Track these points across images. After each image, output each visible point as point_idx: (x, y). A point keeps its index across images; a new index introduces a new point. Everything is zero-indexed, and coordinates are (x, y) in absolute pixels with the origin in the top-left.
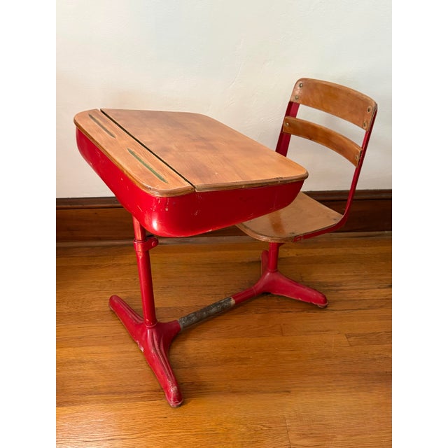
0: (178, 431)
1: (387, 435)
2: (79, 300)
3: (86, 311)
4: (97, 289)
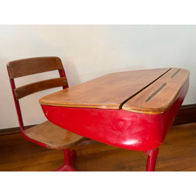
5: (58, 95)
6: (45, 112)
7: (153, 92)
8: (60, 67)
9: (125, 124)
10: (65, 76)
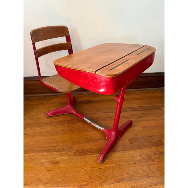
0: (84, 169)
1: (163, 164)
2: (36, 118)
3: (40, 122)
4: (43, 113)
5: (65, 59)
6: (57, 70)
7: (117, 65)
8: (67, 35)
9: (97, 81)
10: (70, 42)
